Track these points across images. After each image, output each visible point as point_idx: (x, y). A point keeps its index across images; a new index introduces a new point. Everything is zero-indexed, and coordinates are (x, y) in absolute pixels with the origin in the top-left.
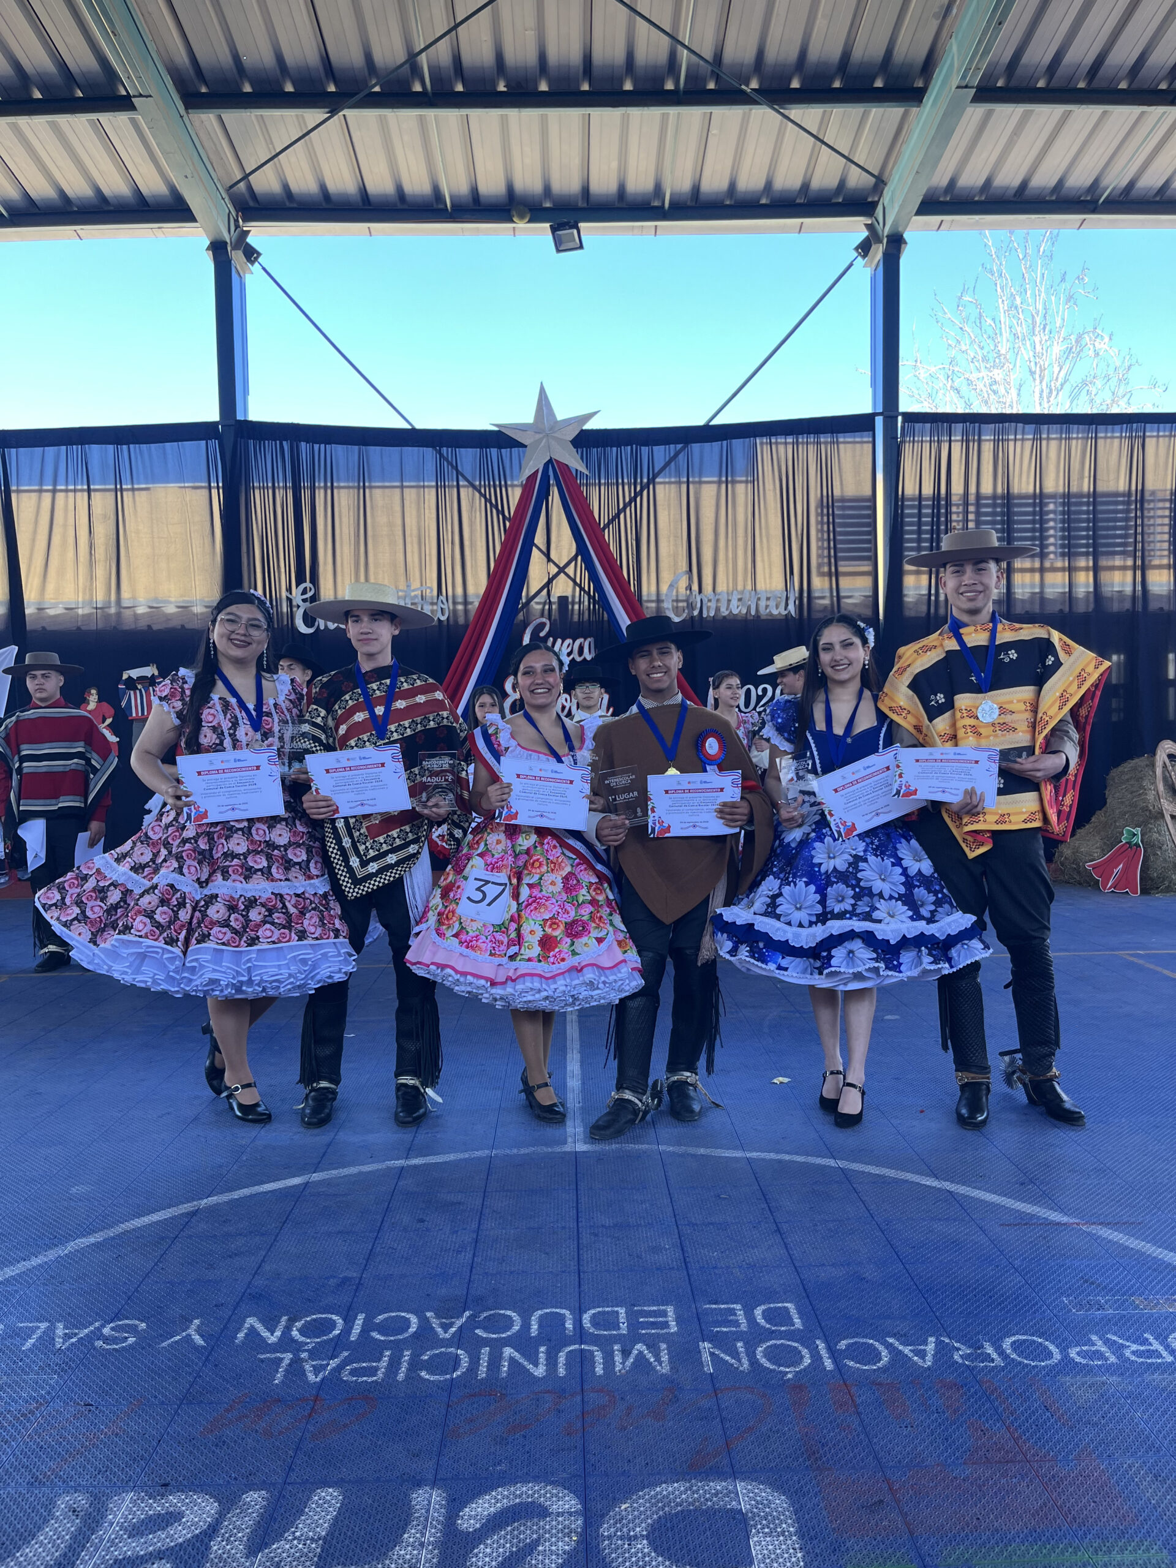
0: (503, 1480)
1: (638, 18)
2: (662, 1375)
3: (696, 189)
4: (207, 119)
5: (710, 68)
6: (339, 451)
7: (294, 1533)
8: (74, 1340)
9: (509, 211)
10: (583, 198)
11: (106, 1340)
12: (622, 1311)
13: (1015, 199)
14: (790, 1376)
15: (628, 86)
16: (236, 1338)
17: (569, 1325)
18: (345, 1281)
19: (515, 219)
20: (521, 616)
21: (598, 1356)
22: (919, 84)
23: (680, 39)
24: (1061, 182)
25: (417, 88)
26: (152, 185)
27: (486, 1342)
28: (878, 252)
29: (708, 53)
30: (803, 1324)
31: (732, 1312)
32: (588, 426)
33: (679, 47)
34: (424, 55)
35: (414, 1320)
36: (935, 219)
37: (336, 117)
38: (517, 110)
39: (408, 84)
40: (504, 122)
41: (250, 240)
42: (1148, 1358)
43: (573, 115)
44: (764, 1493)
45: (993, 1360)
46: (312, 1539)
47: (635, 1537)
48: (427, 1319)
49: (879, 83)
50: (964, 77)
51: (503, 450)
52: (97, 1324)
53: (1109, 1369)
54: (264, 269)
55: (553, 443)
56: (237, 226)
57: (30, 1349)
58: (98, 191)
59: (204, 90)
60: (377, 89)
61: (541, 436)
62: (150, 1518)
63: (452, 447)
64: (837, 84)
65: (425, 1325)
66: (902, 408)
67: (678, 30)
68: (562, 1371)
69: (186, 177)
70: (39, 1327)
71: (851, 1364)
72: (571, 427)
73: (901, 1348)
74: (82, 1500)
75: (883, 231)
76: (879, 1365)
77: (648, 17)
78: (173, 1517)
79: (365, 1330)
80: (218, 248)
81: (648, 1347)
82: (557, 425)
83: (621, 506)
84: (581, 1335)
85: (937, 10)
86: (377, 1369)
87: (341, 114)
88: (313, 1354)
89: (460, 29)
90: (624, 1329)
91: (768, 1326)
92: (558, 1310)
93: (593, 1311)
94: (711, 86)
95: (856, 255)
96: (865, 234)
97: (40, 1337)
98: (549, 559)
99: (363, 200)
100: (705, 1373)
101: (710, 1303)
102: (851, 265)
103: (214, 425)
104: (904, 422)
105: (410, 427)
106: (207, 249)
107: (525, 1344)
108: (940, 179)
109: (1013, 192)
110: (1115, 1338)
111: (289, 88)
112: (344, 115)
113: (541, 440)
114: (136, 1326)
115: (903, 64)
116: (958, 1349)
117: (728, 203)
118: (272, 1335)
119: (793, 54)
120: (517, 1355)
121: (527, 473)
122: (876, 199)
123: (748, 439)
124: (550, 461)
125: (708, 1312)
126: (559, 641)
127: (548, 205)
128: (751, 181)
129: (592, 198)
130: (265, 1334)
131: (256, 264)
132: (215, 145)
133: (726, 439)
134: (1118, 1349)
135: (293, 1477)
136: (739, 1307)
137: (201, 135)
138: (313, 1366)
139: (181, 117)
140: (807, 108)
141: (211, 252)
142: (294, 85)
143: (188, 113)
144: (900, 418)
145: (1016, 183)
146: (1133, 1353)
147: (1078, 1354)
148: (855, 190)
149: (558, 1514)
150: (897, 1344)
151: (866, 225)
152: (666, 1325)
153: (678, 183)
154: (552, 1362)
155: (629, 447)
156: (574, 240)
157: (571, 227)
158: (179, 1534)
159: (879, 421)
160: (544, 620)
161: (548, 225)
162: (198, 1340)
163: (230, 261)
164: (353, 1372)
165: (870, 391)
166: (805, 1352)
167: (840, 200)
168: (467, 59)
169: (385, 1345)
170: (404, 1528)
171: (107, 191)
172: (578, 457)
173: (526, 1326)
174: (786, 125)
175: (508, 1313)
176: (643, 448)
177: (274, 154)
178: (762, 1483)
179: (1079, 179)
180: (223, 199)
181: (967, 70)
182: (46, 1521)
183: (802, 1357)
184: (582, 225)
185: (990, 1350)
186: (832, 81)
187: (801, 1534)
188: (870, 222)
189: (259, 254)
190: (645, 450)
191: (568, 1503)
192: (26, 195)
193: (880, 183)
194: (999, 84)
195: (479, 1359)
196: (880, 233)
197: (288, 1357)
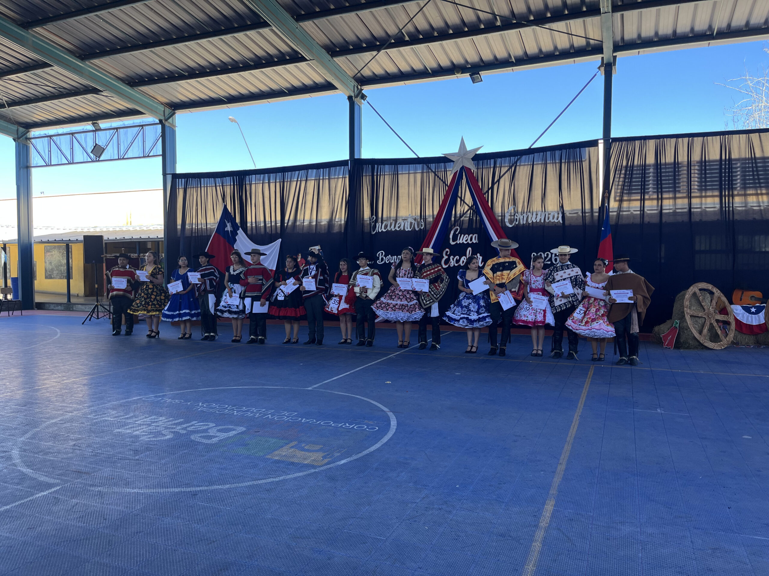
1: (477, 11)
3: (526, 53)
4: (342, 59)
5: (509, 19)
9: (453, 71)
10: (480, 62)
13: (674, 39)
15: (482, 27)
19: (455, 74)
23: (495, 14)
24: (692, 29)
28: (603, 70)
32: (479, 152)
34: (403, 30)
36: (636, 51)
37: (380, 53)
39: (403, 39)
40: (442, 46)
41: (363, 92)
43: (465, 40)
49: (584, 10)
54: (368, 102)
55: (464, 160)
56: (358, 89)
58: (314, 82)
59: (338, 50)
60: (393, 42)
64: (566, 13)
69: (331, 77)
72: (472, 153)
75: (604, 61)
77: (481, 10)
80: (350, 98)
82: (467, 153)
94: (515, 22)
96: (601, 60)
99: (401, 73)
103: (348, 161)
105: (417, 157)
106: (347, 99)
111: (364, 46)
112: (385, 51)
113: (460, 159)
117: (541, 56)
119: (542, 6)
126: (463, 235)
127: (467, 67)
128: (547, 47)
129: (484, 62)
131: (365, 100)
132: (347, 65)
139: (330, 61)
143: (332, 59)
148: (595, 45)
151: (601, 57)
153: (516, 52)
156: (479, 78)
157: (477, 74)
160: (458, 227)
163: (355, 102)
167: (590, 49)
168: (420, 28)
171: (317, 82)
172: (474, 165)
177: (365, 65)
180: (351, 81)
184: (480, 72)
186: (563, 12)
189: (366, 97)
190: (498, 160)
192: (292, 85)
193: (601, 43)
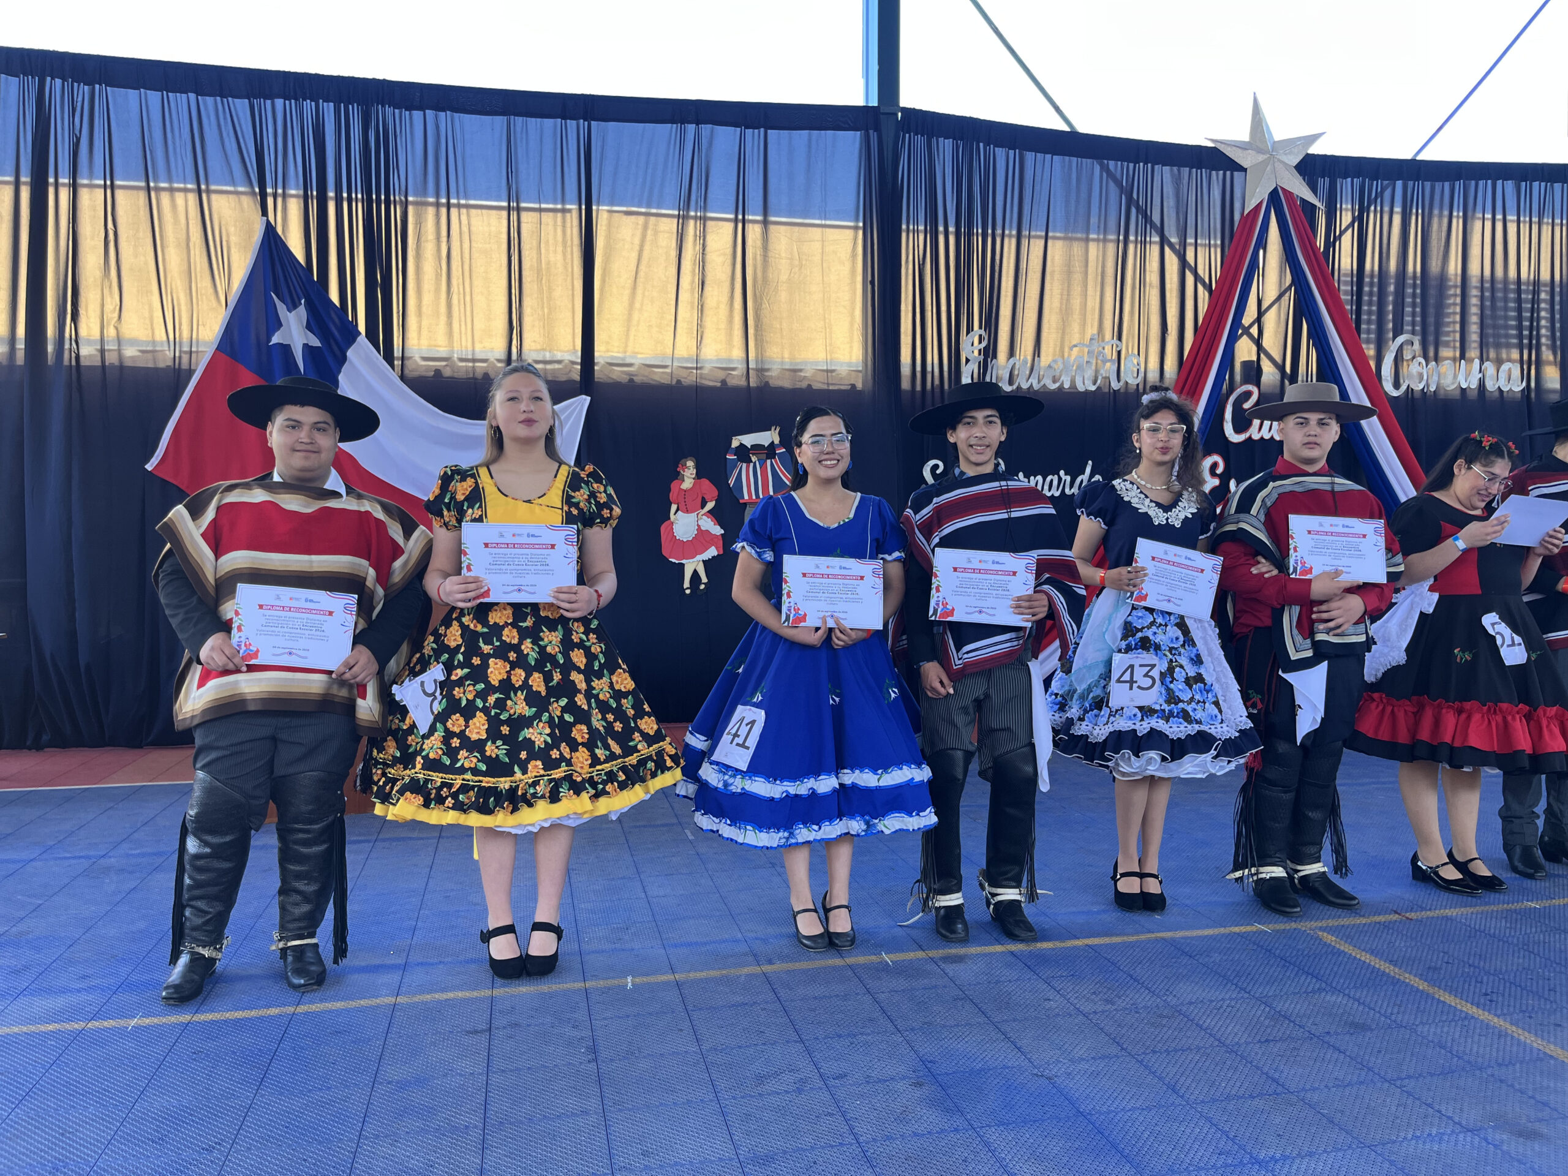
61: (1265, 157)
72: (1295, 150)
124: (1276, 189)
160: (1250, 387)
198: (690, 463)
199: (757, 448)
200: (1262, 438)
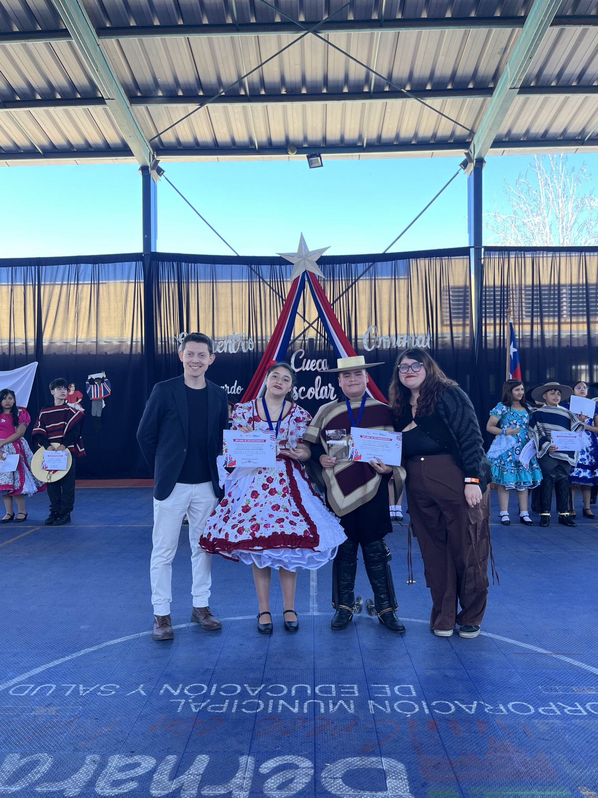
0: (279, 754)
1: (351, 59)
2: (351, 713)
3: (379, 137)
4: (141, 108)
5: (386, 81)
6: (201, 267)
7: (189, 772)
8: (88, 692)
9: (286, 149)
10: (323, 142)
11: (102, 692)
12: (333, 686)
13: (542, 139)
14: (409, 716)
15: (346, 90)
16: (160, 693)
17: (309, 692)
18: (208, 670)
19: (289, 153)
20: (290, 348)
21: (322, 705)
22: (491, 85)
23: (371, 68)
24: (565, 131)
25: (243, 93)
26: (113, 139)
27: (272, 698)
28: (471, 167)
29: (385, 74)
30: (416, 694)
31: (384, 688)
32: (325, 254)
33: (371, 72)
34: (246, 78)
35: (239, 688)
36: (501, 150)
37: (203, 107)
38: (290, 103)
39: (238, 91)
40: (285, 109)
41: (160, 165)
42: (575, 713)
43: (319, 104)
44: (394, 762)
45: (503, 712)
46: (197, 775)
47: (337, 778)
48: (245, 687)
49: (471, 86)
50: (513, 83)
51: (282, 266)
52: (97, 686)
53: (557, 717)
54: (166, 178)
55: (307, 262)
56: (154, 158)
57: (69, 695)
58: (87, 142)
59: (139, 94)
60: (223, 94)
61: (301, 259)
62: (127, 765)
63: (256, 265)
64: (450, 87)
65: (243, 689)
66: (484, 245)
67: (370, 65)
68: (305, 711)
69: (130, 137)
70: (72, 686)
71: (437, 711)
72: (316, 255)
73: (461, 705)
74: (97, 757)
75: (474, 157)
76: (450, 712)
77: (355, 58)
78: (137, 765)
79: (217, 691)
80: (144, 169)
81: (345, 702)
82: (309, 254)
83: (341, 293)
84: (314, 696)
85: (500, 50)
86: (223, 707)
87: (205, 106)
88: (195, 700)
89: (263, 66)
90: (334, 694)
91: (401, 695)
92: (304, 685)
93: (320, 686)
94: (387, 89)
95: (460, 168)
96: (465, 157)
97: (73, 691)
98: (305, 320)
99: (215, 144)
100: (370, 713)
101: (374, 684)
102: (458, 173)
103: (141, 254)
104: (485, 251)
105: (236, 255)
106: (139, 170)
107: (289, 699)
108: (503, 130)
109: (541, 135)
110: (561, 704)
111: (180, 93)
112: (207, 107)
113: (301, 261)
114: (115, 687)
115: (483, 76)
116: (487, 707)
117: (395, 143)
118: (176, 692)
119: (427, 73)
120: (286, 704)
121: (294, 277)
122: (470, 140)
123: (405, 260)
124: (306, 271)
125: (372, 688)
126: (309, 361)
127: (306, 146)
128: (407, 133)
129: (327, 142)
130: (173, 691)
131: (162, 176)
132: (144, 120)
133: (394, 260)
134: (561, 709)
135: (187, 750)
136: (387, 686)
137: (138, 116)
138: (195, 705)
139: (128, 108)
140: (435, 99)
141: (141, 171)
142: (183, 92)
143: (131, 106)
144: (483, 249)
145: (542, 131)
146: (569, 711)
147: (543, 710)
148: (459, 136)
149: (303, 768)
150: (459, 704)
151: (465, 153)
152: (354, 693)
153: (371, 134)
154: (301, 707)
155: (345, 264)
156: (319, 162)
157: (317, 156)
158: (140, 771)
159: (472, 251)
160: (302, 350)
161: (305, 155)
162: (143, 693)
163: (150, 175)
164: (212, 708)
165: (468, 235)
166: (416, 706)
167: (452, 141)
168: (266, 79)
169: (226, 698)
170: (236, 772)
171: (90, 142)
172: (320, 270)
173: (290, 691)
174: (424, 107)
175: (282, 686)
176: (352, 265)
177: (172, 124)
178: (393, 758)
179: (574, 129)
180: (147, 146)
181: (514, 80)
182: (82, 765)
183: (415, 708)
184: (322, 155)
185: (502, 707)
186: (447, 86)
187: (409, 779)
188: (467, 152)
189: (164, 171)
190: (353, 265)
191: (308, 763)
192: (51, 143)
193: (472, 133)
194: (532, 85)
195: (268, 704)
196: (472, 157)
197: (183, 701)
198: (73, 385)
199: (97, 379)
200: (306, 370)
